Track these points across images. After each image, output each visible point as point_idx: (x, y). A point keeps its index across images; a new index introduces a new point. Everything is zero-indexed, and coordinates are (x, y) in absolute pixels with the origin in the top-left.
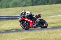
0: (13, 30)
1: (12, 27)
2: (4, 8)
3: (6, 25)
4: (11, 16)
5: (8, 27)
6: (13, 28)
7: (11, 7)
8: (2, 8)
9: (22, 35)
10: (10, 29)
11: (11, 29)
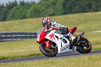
0: (32, 55)
1: (31, 50)
2: (17, 19)
3: (21, 48)
4: (29, 32)
5: (23, 51)
6: (32, 53)
7: (29, 18)
8: (14, 19)
9: (46, 63)
10: (26, 54)
11: (29, 54)
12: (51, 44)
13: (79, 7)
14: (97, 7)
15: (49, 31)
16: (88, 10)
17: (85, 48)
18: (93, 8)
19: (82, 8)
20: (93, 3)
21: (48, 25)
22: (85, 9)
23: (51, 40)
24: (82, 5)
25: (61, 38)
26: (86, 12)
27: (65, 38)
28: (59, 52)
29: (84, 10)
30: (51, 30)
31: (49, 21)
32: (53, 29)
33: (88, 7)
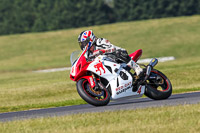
12: (98, 81)
13: (10, 23)
14: (45, 23)
15: (94, 57)
16: (26, 29)
17: (160, 89)
18: (38, 25)
19: (16, 25)
20: (37, 15)
21: (90, 46)
22: (21, 27)
23: (98, 73)
24: (14, 18)
25: (116, 70)
26: (23, 32)
27: (124, 70)
28: (113, 96)
29: (18, 28)
30: (97, 55)
31: (91, 37)
32: (102, 53)
33: (26, 22)
